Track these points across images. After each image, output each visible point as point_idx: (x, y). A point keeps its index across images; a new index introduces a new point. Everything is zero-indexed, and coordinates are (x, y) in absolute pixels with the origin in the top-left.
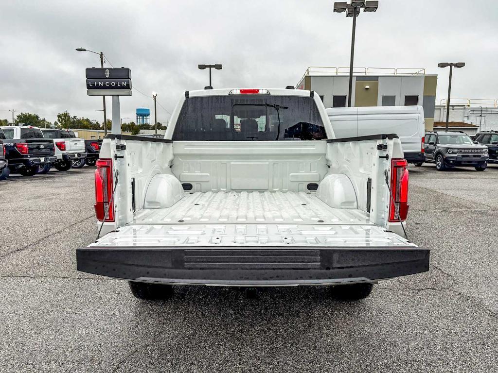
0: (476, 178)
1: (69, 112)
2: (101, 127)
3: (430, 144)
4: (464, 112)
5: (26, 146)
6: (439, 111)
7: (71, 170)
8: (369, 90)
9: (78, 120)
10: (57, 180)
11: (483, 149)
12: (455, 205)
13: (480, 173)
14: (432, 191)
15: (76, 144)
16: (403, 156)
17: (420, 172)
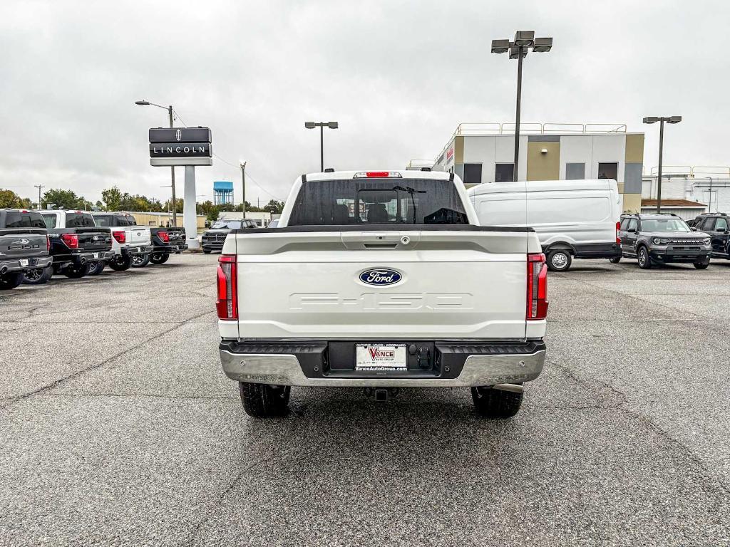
0: (692, 279)
1: (118, 187)
2: (163, 208)
3: (630, 231)
4: (685, 185)
5: (76, 237)
6: (649, 183)
7: (130, 269)
8: (547, 155)
9: (131, 199)
10: (115, 283)
11: (703, 238)
12: (652, 313)
13: (700, 271)
14: (626, 296)
15: (139, 234)
16: (540, 250)
17: (614, 271)
